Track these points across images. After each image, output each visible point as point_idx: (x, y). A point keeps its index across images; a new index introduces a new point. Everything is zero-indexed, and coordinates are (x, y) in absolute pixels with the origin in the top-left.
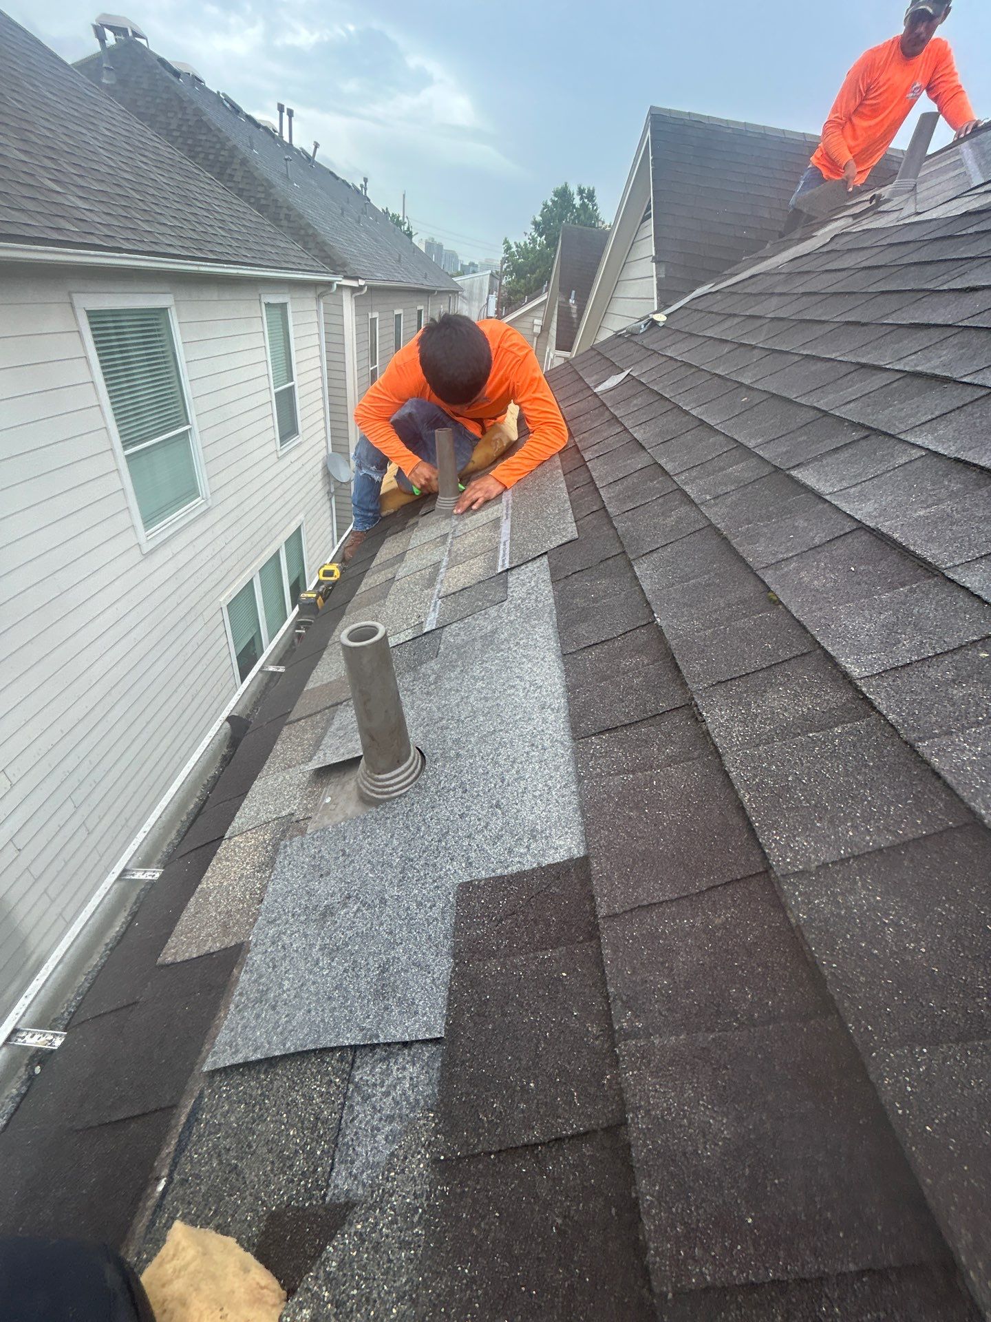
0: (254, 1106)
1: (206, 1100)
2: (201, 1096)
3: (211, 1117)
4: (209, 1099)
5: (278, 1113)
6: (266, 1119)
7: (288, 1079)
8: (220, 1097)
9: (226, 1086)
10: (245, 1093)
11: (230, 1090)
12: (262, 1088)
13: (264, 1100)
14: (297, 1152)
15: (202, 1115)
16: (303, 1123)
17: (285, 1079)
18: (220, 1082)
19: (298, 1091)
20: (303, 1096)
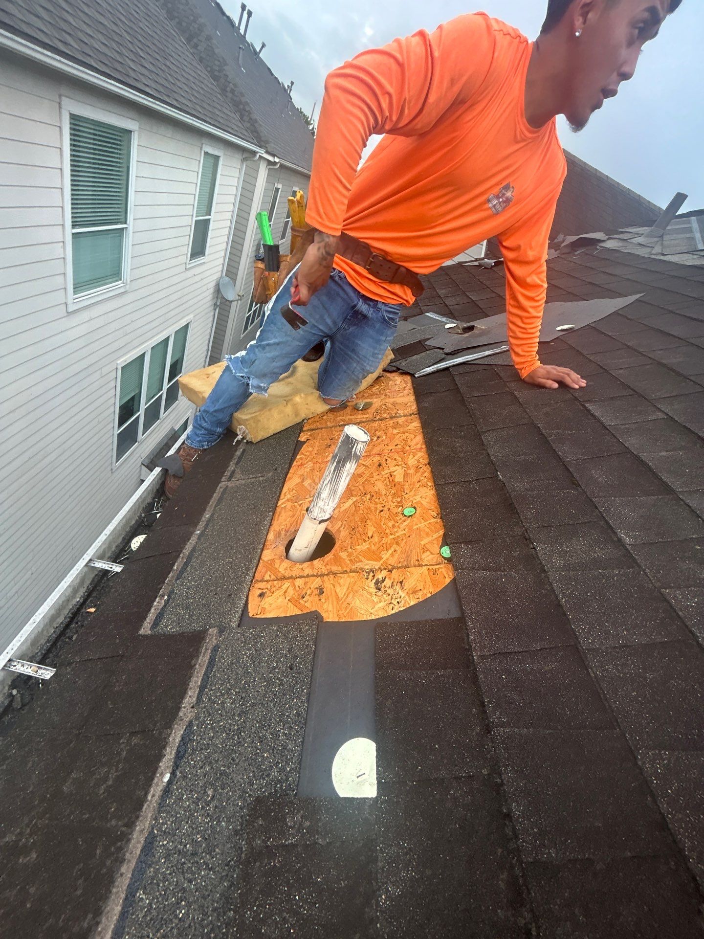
0: (233, 735)
1: (195, 728)
2: (190, 724)
3: (201, 739)
4: (198, 727)
5: (253, 742)
6: (243, 745)
7: (257, 722)
8: (206, 727)
9: (210, 720)
10: (225, 727)
11: (213, 723)
12: (238, 725)
13: (240, 733)
14: (271, 767)
15: (193, 737)
16: (273, 750)
17: (255, 722)
18: (205, 717)
19: (267, 730)
20: (272, 734)
